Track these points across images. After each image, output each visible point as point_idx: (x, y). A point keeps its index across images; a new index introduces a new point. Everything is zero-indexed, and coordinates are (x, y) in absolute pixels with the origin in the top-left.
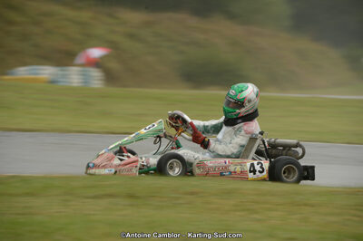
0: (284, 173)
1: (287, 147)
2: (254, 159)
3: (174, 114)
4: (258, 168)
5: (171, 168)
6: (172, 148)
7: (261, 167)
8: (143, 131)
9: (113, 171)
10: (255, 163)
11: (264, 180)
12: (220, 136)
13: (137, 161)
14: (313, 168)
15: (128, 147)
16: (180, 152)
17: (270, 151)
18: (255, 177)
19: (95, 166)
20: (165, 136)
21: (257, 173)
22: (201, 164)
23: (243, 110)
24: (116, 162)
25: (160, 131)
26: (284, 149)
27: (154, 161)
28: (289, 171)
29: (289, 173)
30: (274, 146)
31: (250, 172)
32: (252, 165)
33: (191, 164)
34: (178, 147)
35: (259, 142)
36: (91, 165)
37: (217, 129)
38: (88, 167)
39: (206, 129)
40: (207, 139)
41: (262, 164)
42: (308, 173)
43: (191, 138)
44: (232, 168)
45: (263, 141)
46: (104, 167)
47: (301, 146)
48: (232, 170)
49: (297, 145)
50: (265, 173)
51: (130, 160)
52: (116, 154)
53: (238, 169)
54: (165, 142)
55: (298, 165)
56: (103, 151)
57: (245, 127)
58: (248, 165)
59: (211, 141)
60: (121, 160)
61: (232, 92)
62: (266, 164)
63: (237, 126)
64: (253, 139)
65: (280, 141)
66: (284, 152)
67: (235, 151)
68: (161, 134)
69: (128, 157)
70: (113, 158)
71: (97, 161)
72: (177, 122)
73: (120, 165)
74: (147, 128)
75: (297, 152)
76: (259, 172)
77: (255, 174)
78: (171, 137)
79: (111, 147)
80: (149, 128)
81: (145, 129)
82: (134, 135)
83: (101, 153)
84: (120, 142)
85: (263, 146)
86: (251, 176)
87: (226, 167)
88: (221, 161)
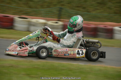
0: (92, 54)
1: (94, 43)
2: (79, 48)
5: (43, 52)
6: (44, 42)
7: (82, 52)
8: (31, 35)
9: (17, 53)
10: (80, 50)
11: (83, 57)
12: (65, 38)
13: (27, 49)
14: (105, 53)
18: (79, 56)
19: (9, 50)
21: (80, 55)
24: (18, 49)
25: (39, 35)
26: (92, 44)
27: (35, 48)
28: (94, 54)
30: (88, 42)
31: (77, 54)
32: (78, 51)
34: (46, 42)
35: (81, 40)
36: (7, 49)
37: (64, 35)
40: (59, 38)
42: (102, 55)
44: (69, 52)
45: (83, 40)
46: (13, 51)
47: (100, 43)
48: (69, 53)
49: (98, 43)
50: (84, 55)
51: (24, 49)
53: (72, 53)
55: (98, 51)
56: (13, 44)
58: (77, 51)
59: (61, 39)
60: (21, 48)
62: (84, 51)
63: (73, 34)
64: (79, 39)
65: (91, 40)
67: (71, 44)
68: (39, 36)
70: (16, 48)
71: (10, 48)
73: (20, 51)
74: (33, 33)
75: (98, 45)
76: (81, 54)
77: (79, 55)
78: (43, 37)
79: (17, 42)
80: (34, 33)
81: (32, 34)
82: (27, 36)
83: (12, 44)
84: (21, 40)
85: (83, 42)
86: (78, 56)
87: (67, 52)
88: (65, 49)
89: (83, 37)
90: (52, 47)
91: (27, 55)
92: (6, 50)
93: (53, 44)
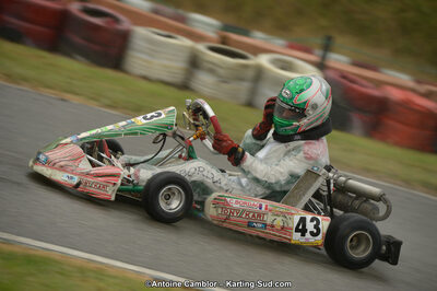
0: (352, 241)
1: (363, 197)
2: (307, 208)
3: (195, 104)
4: (310, 226)
6: (180, 158)
7: (316, 227)
8: (140, 121)
9: (76, 180)
10: (309, 217)
11: (317, 247)
12: (262, 154)
17: (335, 198)
18: (303, 240)
19: (48, 162)
20: (175, 135)
21: (308, 235)
22: (221, 202)
24: (85, 166)
25: (169, 126)
28: (358, 240)
31: (297, 230)
32: (303, 220)
34: (190, 157)
35: (321, 181)
36: (42, 157)
40: (240, 150)
41: (318, 222)
44: (269, 219)
45: (328, 182)
46: (62, 168)
47: (385, 202)
48: (269, 221)
49: (379, 198)
50: (320, 237)
51: (110, 170)
53: (279, 222)
56: (68, 140)
57: (306, 148)
58: (296, 219)
59: (246, 153)
60: (94, 165)
62: (325, 223)
64: (311, 174)
65: (354, 183)
68: (169, 132)
70: (77, 159)
71: (53, 155)
73: (88, 174)
74: (149, 116)
75: (377, 209)
76: (312, 233)
77: (303, 235)
78: (183, 138)
79: (83, 135)
80: (152, 117)
81: (145, 118)
82: (124, 123)
83: (64, 141)
84: (99, 130)
85: (326, 189)
86: (296, 237)
87: (259, 215)
88: (255, 203)
89: (328, 168)
90: (209, 182)
91: (113, 198)
92: (38, 159)
93: (214, 171)
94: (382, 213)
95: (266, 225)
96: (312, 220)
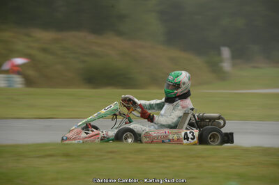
0: (210, 138)
1: (212, 120)
2: (187, 129)
3: (126, 98)
4: (190, 136)
6: (126, 123)
7: (193, 135)
8: (103, 111)
10: (188, 132)
11: (195, 144)
12: (162, 112)
13: (99, 134)
14: (232, 134)
15: (92, 123)
16: (131, 126)
17: (199, 123)
18: (189, 142)
19: (67, 139)
20: (120, 114)
21: (190, 140)
22: (147, 135)
23: (180, 90)
24: (83, 135)
25: (116, 110)
26: (210, 121)
27: (112, 133)
28: (214, 136)
29: (214, 139)
30: (202, 119)
31: (185, 139)
32: (186, 134)
33: (140, 135)
34: (130, 122)
35: (190, 116)
36: (64, 138)
37: (160, 106)
38: (63, 139)
39: (151, 107)
40: (151, 115)
41: (193, 133)
42: (228, 138)
43: (140, 115)
44: (171, 137)
45: (194, 116)
46: (74, 139)
47: (223, 119)
49: (219, 118)
50: (196, 139)
51: (94, 133)
52: (83, 129)
53: (175, 137)
54: (120, 119)
55: (220, 132)
56: (74, 127)
57: (181, 103)
58: (183, 134)
59: (155, 116)
60: (87, 134)
61: (170, 78)
62: (196, 133)
63: (175, 103)
64: (186, 114)
65: (207, 115)
66: (210, 123)
68: (117, 113)
69: (93, 131)
70: (79, 133)
71: (69, 135)
72: (129, 103)
73: (86, 138)
74: (106, 108)
75: (220, 123)
76: (191, 138)
77: (188, 140)
78: (125, 115)
79: (80, 124)
80: (108, 108)
81: (105, 110)
82: (96, 114)
84: (86, 120)
85: (194, 119)
86: (185, 142)
87: (166, 136)
88: (163, 132)
89: (192, 109)
93: (141, 126)
94: (222, 124)
95: (170, 140)
96: (190, 133)
